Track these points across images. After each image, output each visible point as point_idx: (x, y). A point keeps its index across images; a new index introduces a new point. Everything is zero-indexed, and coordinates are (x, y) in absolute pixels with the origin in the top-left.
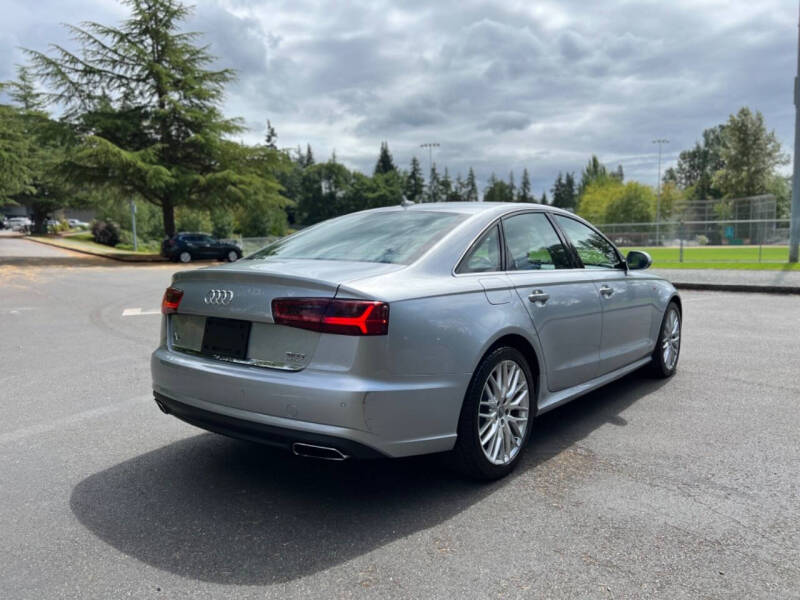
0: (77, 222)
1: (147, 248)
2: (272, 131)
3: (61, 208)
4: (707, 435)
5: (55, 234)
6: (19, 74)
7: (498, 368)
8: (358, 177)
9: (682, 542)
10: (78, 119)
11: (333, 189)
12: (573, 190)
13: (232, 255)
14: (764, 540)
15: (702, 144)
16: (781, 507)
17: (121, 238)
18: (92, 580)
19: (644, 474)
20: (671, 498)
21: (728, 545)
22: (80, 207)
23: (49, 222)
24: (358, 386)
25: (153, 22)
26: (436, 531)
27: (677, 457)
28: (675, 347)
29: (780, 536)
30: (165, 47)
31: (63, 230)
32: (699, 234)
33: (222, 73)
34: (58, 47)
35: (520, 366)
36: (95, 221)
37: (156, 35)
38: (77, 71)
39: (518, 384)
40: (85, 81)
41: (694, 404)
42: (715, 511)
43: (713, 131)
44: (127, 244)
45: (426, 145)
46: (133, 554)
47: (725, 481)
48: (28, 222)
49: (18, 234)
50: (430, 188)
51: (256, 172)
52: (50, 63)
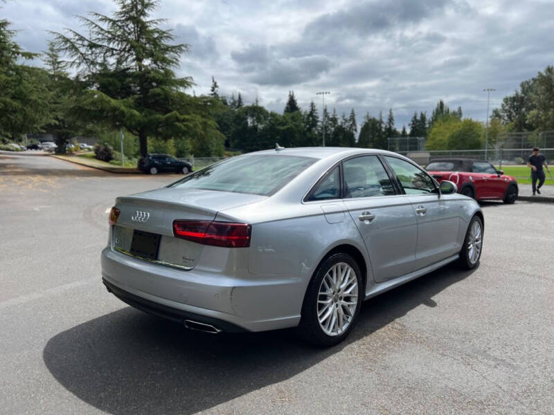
0: (86, 145)
1: (131, 163)
2: (215, 83)
3: (74, 136)
4: (491, 317)
5: (71, 154)
6: (49, 47)
7: (334, 268)
8: (273, 115)
9: (454, 401)
10: (85, 78)
11: (256, 124)
12: (425, 124)
13: (185, 170)
14: (516, 402)
15: (520, 91)
16: (535, 376)
17: (114, 156)
18: (44, 411)
19: (439, 345)
20: (454, 366)
21: (489, 405)
22: (88, 135)
23: (67, 146)
24: (228, 282)
25: (134, 12)
26: (281, 385)
27: (466, 333)
28: (478, 248)
29: (529, 400)
30: (142, 28)
31: (76, 150)
32: (517, 157)
33: (180, 46)
34: (71, 30)
35: (351, 266)
36: (97, 145)
37: (136, 21)
38: (84, 46)
39: (349, 279)
40: (90, 52)
41: (488, 291)
42: (484, 377)
43: (528, 83)
44: (117, 160)
45: (320, 93)
46: (74, 392)
47: (497, 354)
48: (54, 145)
49: (47, 153)
50: (323, 122)
51: (201, 114)
52: (67, 40)
